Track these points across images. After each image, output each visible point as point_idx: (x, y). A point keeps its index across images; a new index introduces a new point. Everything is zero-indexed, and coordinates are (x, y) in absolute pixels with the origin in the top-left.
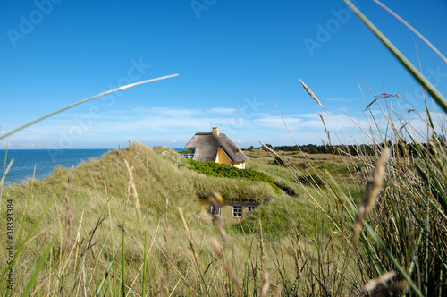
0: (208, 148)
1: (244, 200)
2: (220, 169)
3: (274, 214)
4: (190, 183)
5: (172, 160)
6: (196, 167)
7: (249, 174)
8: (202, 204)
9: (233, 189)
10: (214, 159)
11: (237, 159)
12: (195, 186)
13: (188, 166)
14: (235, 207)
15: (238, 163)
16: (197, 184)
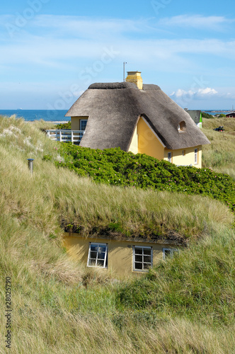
0: (114, 118)
1: (155, 237)
2: (130, 166)
3: (197, 269)
4: (47, 199)
5: (23, 146)
6: (78, 161)
7: (195, 179)
8: (72, 244)
9: (135, 213)
10: (125, 143)
11: (178, 144)
12: (57, 205)
13: (59, 158)
14: (138, 251)
15: (184, 152)
16: (61, 201)
